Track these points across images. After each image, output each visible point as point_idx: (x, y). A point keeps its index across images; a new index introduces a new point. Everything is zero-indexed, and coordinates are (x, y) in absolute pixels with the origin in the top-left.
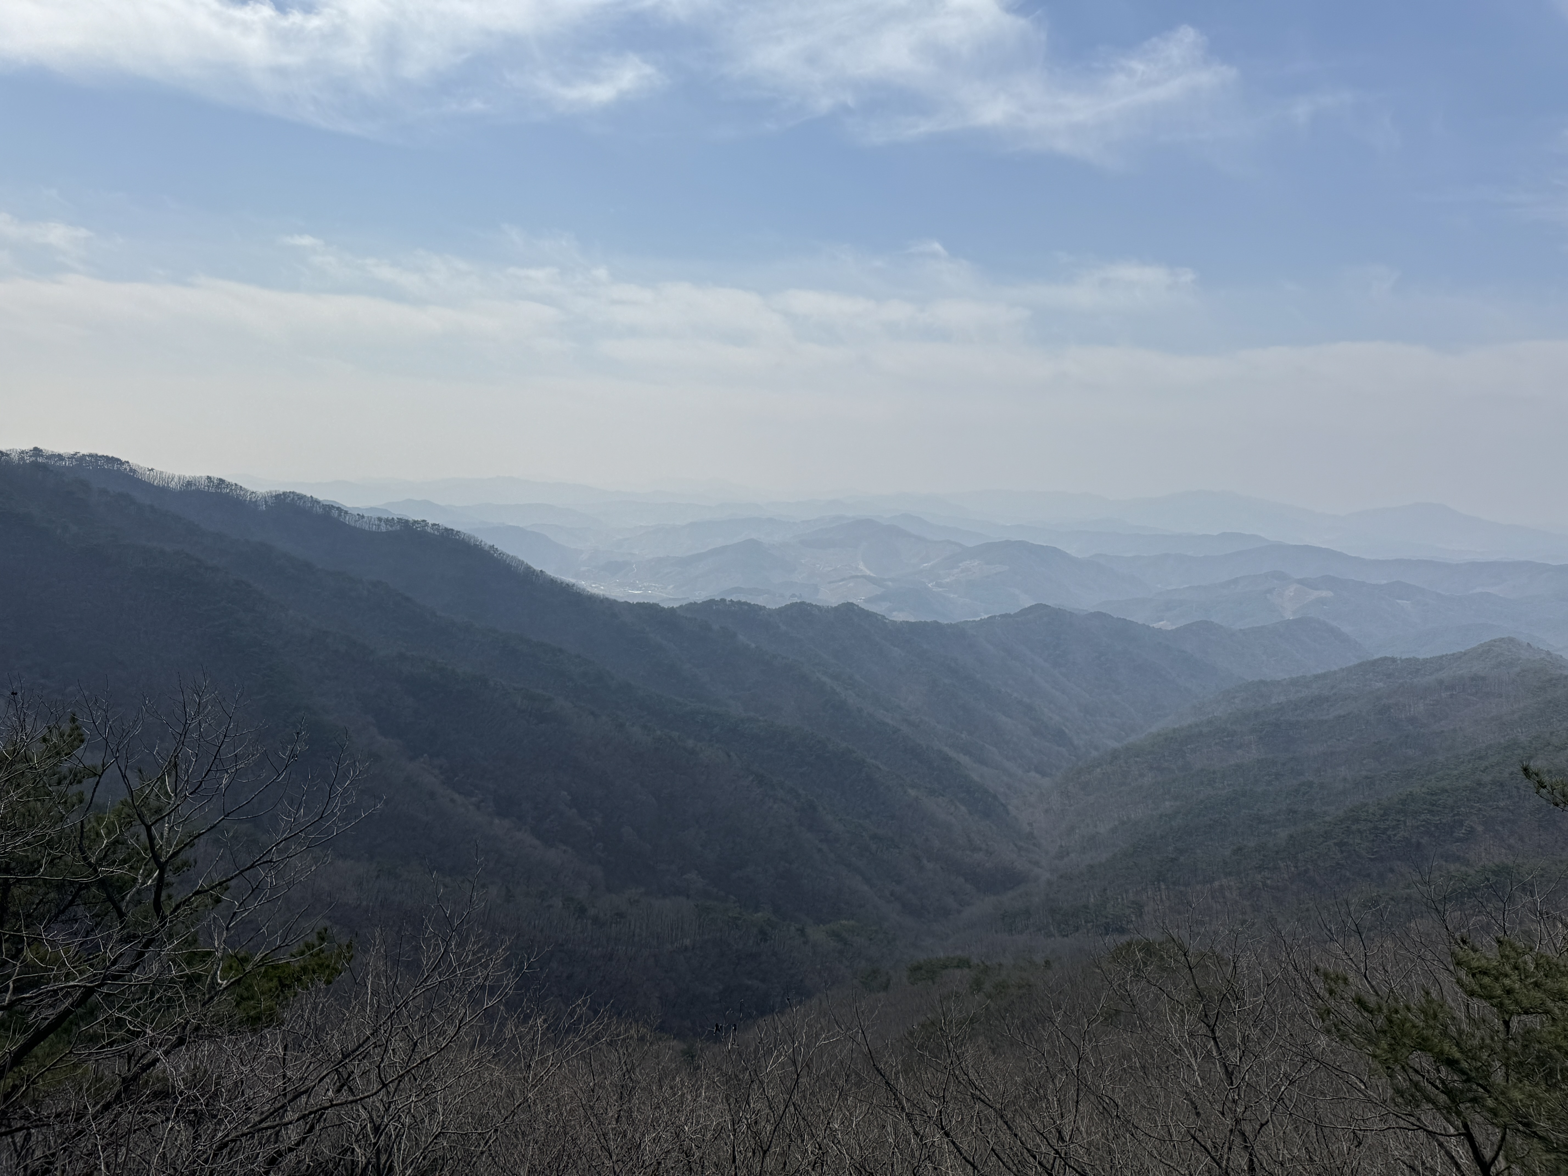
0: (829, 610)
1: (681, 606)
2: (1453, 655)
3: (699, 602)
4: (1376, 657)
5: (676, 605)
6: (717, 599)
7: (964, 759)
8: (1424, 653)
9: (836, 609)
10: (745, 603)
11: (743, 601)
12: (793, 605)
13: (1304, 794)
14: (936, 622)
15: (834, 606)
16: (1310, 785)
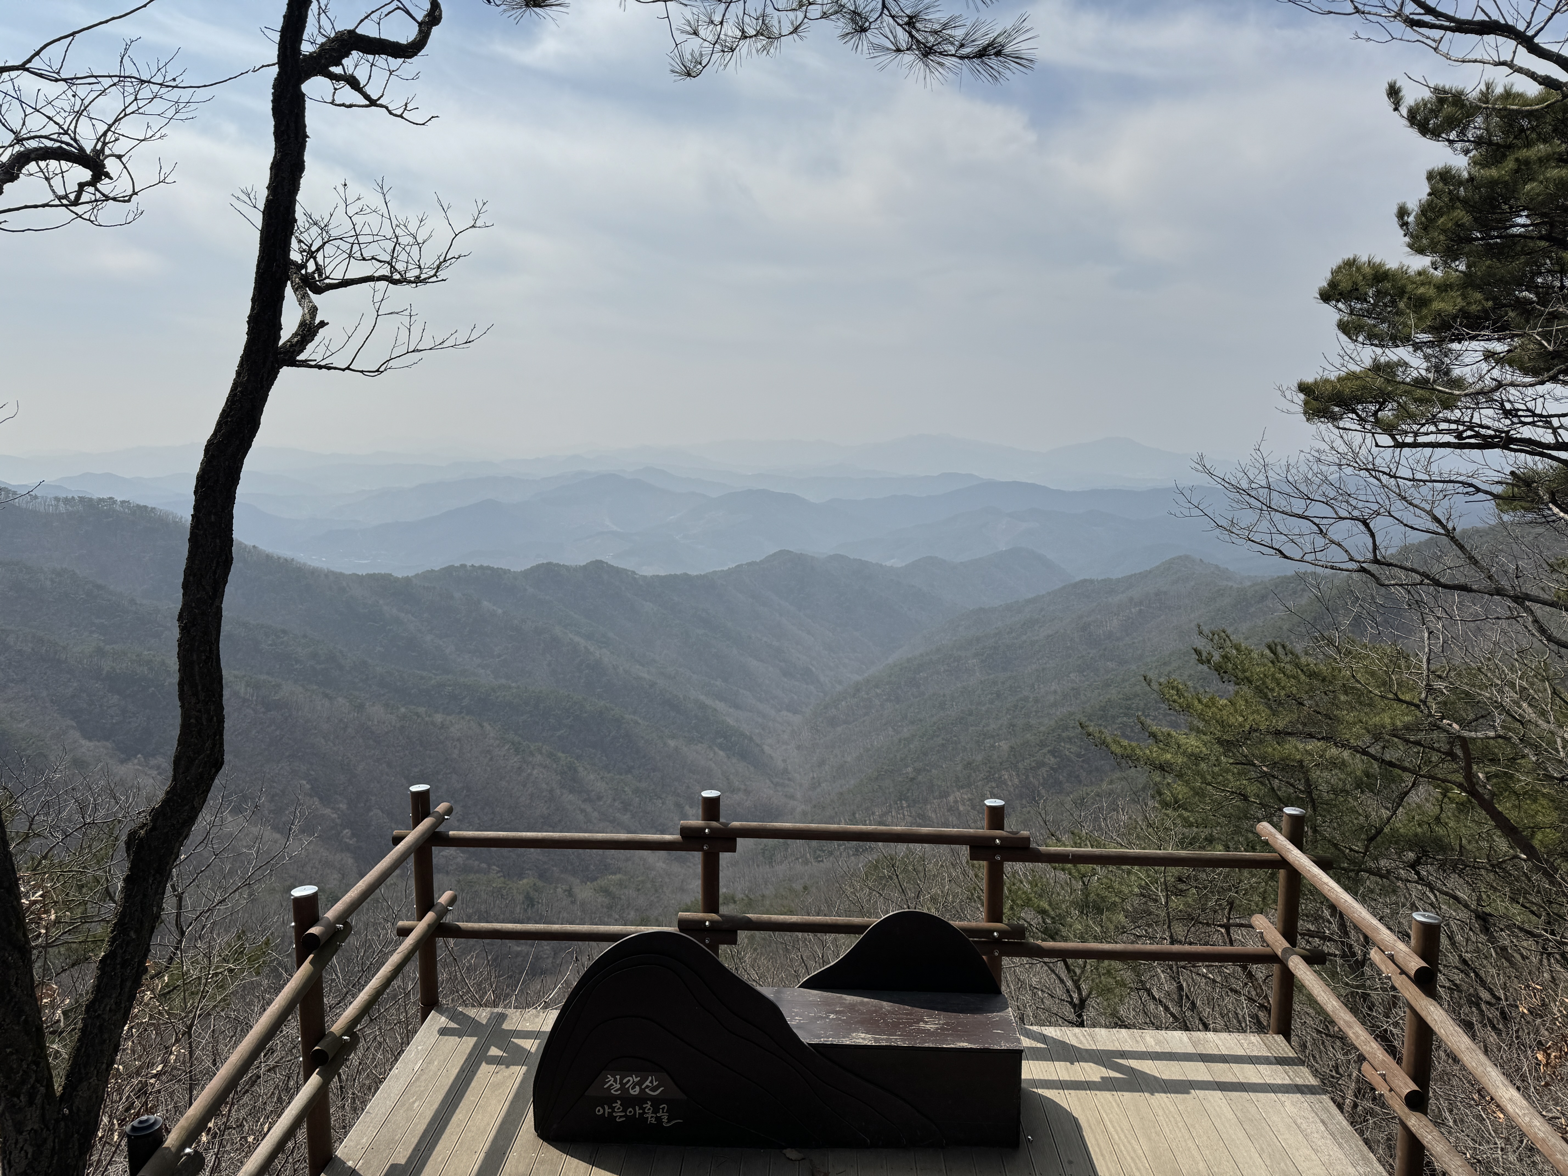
0: (576, 569)
1: (417, 575)
2: (1140, 574)
3: (436, 569)
4: (1078, 579)
5: (411, 574)
6: (457, 564)
7: (720, 706)
8: (1118, 573)
9: (585, 568)
10: (488, 568)
11: (485, 565)
12: (539, 567)
13: (1022, 708)
14: (686, 574)
15: (582, 564)
16: (1026, 699)
